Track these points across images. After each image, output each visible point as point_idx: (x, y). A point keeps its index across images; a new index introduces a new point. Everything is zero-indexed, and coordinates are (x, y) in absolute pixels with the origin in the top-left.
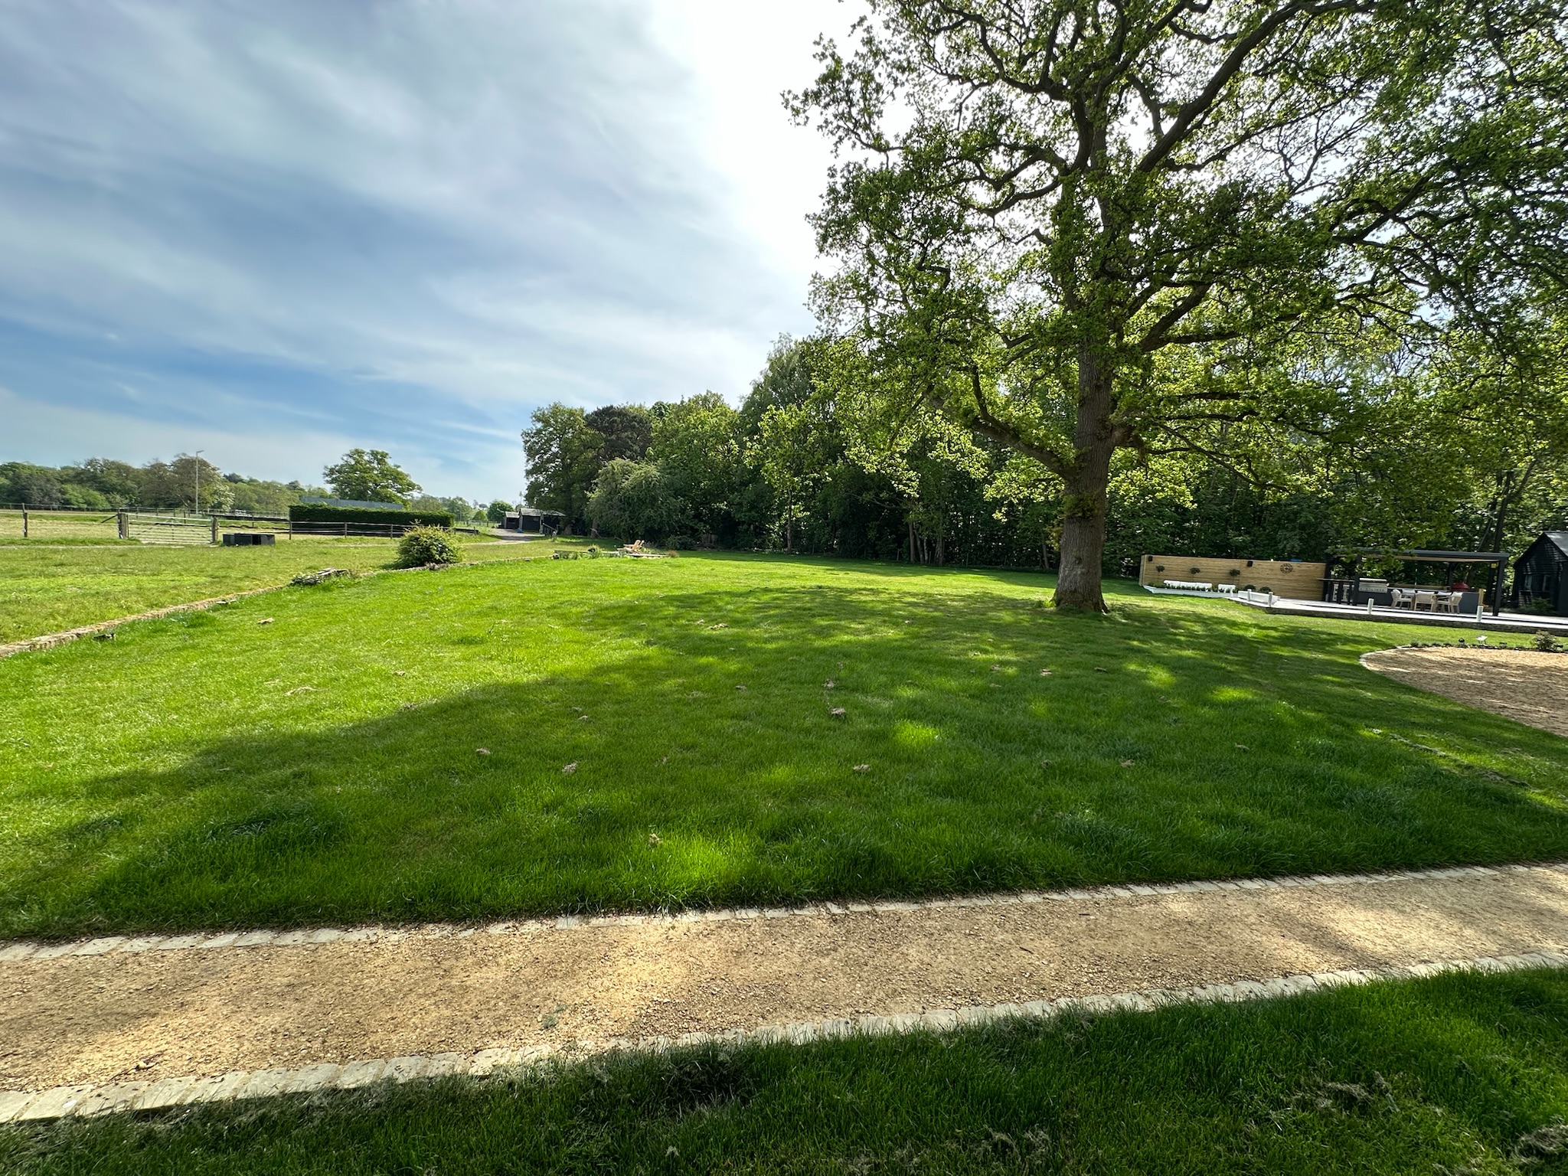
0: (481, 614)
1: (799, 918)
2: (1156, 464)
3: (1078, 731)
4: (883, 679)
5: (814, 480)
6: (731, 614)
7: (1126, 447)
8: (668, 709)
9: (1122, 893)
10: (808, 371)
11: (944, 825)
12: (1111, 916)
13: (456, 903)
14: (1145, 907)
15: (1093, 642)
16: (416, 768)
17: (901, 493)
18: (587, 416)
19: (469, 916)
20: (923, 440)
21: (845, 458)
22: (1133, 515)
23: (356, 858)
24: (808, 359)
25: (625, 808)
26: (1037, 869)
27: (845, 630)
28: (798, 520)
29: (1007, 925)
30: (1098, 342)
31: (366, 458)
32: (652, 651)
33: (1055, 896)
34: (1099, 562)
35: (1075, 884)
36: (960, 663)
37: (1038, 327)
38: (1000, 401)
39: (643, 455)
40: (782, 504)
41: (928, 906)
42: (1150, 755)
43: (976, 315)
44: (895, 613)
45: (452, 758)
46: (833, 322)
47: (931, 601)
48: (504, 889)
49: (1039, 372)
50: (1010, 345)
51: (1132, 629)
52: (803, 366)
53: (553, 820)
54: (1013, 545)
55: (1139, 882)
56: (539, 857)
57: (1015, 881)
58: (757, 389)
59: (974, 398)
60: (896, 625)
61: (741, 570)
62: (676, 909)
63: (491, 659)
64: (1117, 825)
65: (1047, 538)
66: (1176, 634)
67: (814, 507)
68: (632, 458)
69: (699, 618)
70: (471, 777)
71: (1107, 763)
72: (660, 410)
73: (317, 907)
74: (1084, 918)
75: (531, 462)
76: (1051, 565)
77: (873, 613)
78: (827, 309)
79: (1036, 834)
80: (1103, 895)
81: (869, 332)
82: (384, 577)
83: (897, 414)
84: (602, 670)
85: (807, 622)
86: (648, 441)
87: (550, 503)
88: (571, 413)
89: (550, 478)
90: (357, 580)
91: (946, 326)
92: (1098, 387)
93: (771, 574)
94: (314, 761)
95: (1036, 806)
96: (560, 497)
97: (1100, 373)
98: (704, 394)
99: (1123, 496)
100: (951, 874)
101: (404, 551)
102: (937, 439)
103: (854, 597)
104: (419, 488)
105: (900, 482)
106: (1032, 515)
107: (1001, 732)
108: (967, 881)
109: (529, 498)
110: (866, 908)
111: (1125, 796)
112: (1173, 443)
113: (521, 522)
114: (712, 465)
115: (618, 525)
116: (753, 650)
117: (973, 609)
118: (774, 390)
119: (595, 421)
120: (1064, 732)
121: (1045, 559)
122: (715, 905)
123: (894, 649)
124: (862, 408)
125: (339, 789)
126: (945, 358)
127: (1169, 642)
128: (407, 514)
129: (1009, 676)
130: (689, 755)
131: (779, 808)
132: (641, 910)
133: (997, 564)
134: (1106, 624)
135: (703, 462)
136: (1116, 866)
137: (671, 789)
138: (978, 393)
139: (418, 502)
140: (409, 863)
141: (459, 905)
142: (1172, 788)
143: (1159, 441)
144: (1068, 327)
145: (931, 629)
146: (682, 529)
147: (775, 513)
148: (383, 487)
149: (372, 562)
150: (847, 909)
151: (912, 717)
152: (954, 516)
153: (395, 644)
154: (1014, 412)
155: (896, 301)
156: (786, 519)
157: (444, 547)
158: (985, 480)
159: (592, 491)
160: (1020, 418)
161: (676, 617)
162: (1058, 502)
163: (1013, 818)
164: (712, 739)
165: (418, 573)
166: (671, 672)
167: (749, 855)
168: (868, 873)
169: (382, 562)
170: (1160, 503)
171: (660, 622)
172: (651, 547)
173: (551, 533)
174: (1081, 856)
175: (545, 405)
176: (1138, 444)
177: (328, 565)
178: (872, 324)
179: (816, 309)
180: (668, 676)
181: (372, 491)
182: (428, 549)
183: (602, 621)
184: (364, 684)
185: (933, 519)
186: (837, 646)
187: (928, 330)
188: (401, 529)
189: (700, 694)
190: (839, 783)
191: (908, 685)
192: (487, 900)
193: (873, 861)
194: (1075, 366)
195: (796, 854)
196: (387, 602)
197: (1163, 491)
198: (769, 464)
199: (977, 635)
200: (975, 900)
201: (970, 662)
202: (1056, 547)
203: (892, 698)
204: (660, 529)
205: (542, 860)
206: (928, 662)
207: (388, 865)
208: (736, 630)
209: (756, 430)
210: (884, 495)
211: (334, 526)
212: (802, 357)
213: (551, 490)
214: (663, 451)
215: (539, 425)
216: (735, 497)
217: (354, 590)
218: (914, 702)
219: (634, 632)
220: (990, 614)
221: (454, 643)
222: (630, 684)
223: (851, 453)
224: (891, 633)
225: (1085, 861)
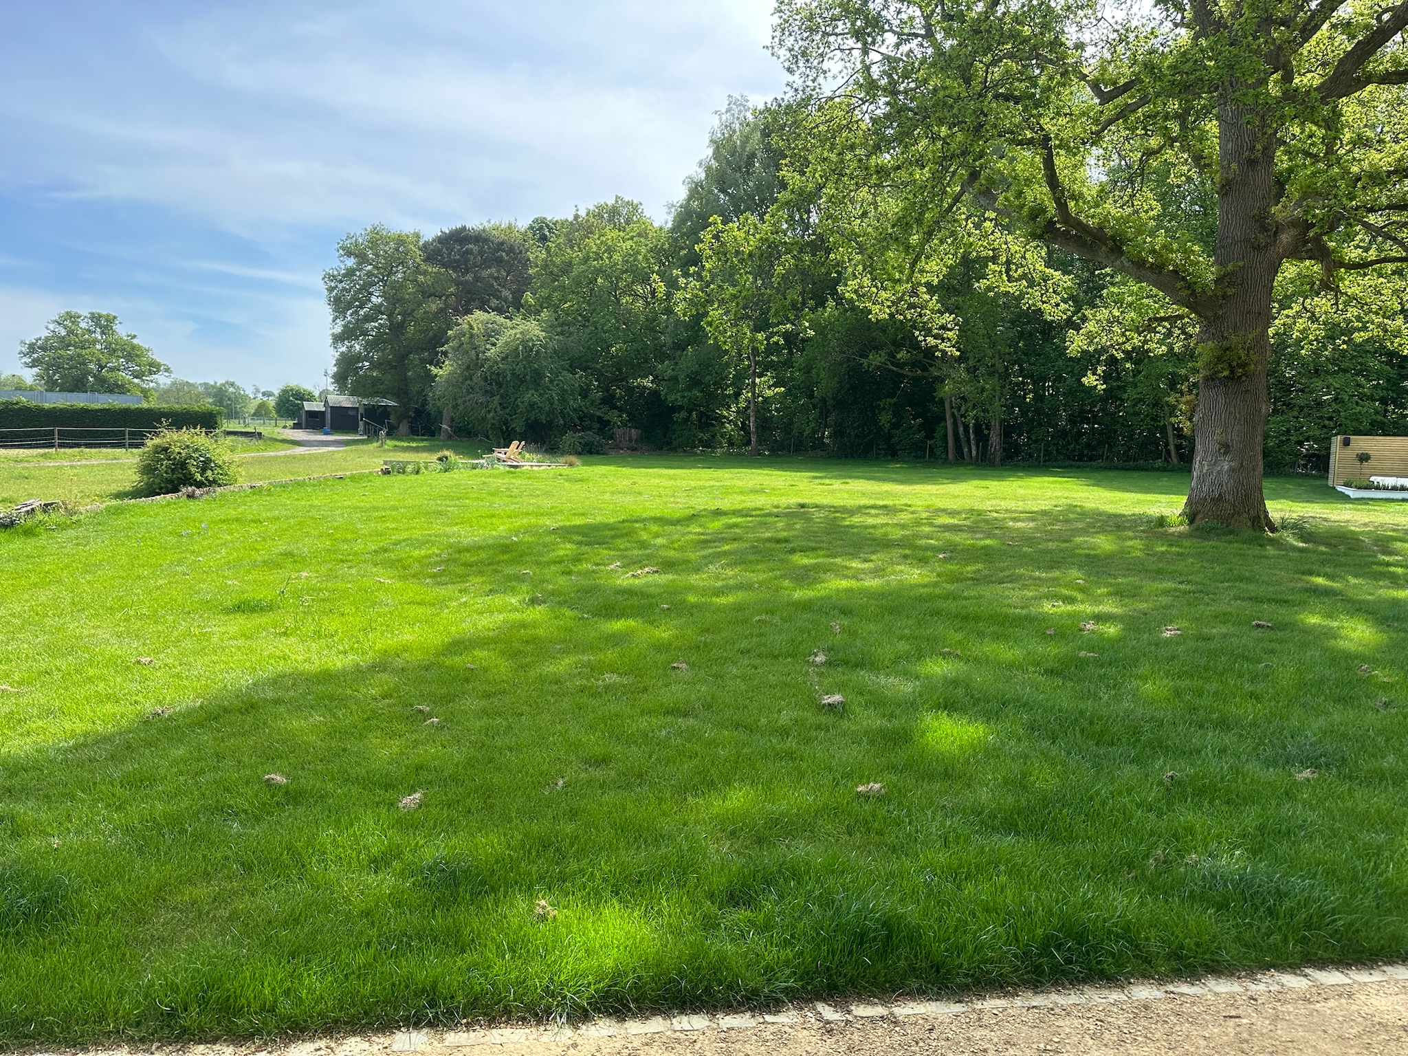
0: (270, 565)
1: (771, 1028)
2: (1351, 284)
3: (1223, 724)
4: (902, 646)
5: (786, 335)
6: (663, 553)
7: (1302, 259)
8: (566, 703)
9: (1293, 982)
10: (775, 158)
11: (1003, 878)
12: (1276, 1018)
13: (239, 1012)
14: (1332, 1003)
15: (1249, 580)
16: (172, 808)
17: (930, 351)
18: (426, 245)
19: (258, 1032)
20: (966, 262)
21: (839, 299)
22: (1316, 371)
23: (85, 947)
24: (775, 140)
25: (497, 862)
26: (1154, 946)
27: (840, 572)
28: (766, 400)
29: (1107, 1035)
30: (1249, 86)
31: (83, 325)
32: (537, 614)
33: (1185, 988)
34: (1259, 449)
35: (1217, 968)
36: (1030, 619)
37: (1149, 67)
38: (1090, 192)
39: (518, 305)
40: (739, 377)
41: (978, 1005)
42: (1344, 760)
43: (1044, 52)
44: (923, 542)
45: (227, 790)
46: (813, 74)
47: (980, 522)
48: (310, 991)
49: (1154, 142)
50: (1105, 98)
51: (1314, 557)
52: (768, 148)
53: (385, 882)
54: (1118, 427)
55: (1322, 964)
56: (364, 940)
57: (1119, 966)
58: (696, 190)
59: (1046, 189)
60: (923, 561)
61: (678, 483)
62: (580, 1015)
63: (285, 634)
64: (1285, 875)
65: (1172, 414)
66: (1388, 564)
67: (792, 379)
68: (500, 311)
69: (612, 560)
70: (258, 819)
71: (1271, 774)
72: (542, 231)
73: (28, 1021)
74: (1231, 1022)
75: (340, 322)
76: (1181, 457)
77: (885, 544)
78: (804, 54)
79: (1153, 890)
80: (1266, 984)
81: (871, 87)
82: (118, 511)
83: (919, 221)
84: (458, 646)
85: (782, 560)
86: (524, 283)
87: (373, 385)
88: (400, 241)
89: (371, 346)
90: (75, 518)
91: (997, 72)
92: (1252, 163)
93: (726, 487)
94: (18, 800)
95: (1154, 846)
96: (388, 377)
97: (1256, 138)
98: (611, 201)
99: (1299, 341)
100: (1015, 955)
101: (147, 470)
102: (987, 259)
103: (856, 520)
104: (167, 370)
105: (928, 332)
106: (1146, 377)
107: (1098, 728)
108: (1040, 965)
109: (340, 379)
110: (879, 1010)
111: (1301, 827)
112: (1380, 250)
113: (328, 416)
114: (626, 318)
115: (484, 419)
116: (695, 606)
117: (1051, 532)
118: (723, 191)
119: (438, 252)
120: (1201, 727)
121: (1172, 448)
122: (640, 1009)
123: (921, 599)
124: (865, 214)
125: (56, 842)
126: (995, 126)
127: (1377, 576)
128: (149, 411)
129: (1109, 640)
130: (597, 773)
131: (739, 854)
132: (524, 1019)
133: (1091, 459)
134: (1271, 550)
135: (613, 313)
136: (1285, 940)
137: (569, 828)
138: (1052, 181)
139: (166, 392)
140: (166, 954)
141: (242, 1016)
142: (1378, 811)
143: (1357, 247)
144: (1198, 65)
145: (980, 566)
146: (582, 421)
147: (730, 391)
148: (112, 369)
149: (97, 489)
150: (849, 1012)
151: (950, 706)
152: (1017, 384)
153: (136, 616)
154: (1111, 208)
155: (916, 36)
156: (747, 400)
157: (208, 461)
158: (1070, 323)
159: (439, 364)
160: (1124, 220)
161: (577, 560)
162: (1189, 354)
163: (1116, 865)
164: (634, 748)
165: (169, 504)
166: (569, 645)
167: (692, 930)
168: (883, 954)
169: (114, 488)
170: (1360, 349)
171: (553, 568)
172: (537, 451)
173: (376, 433)
174: (1227, 925)
175: (359, 231)
176: (1321, 253)
177: (30, 496)
178: (875, 71)
179: (784, 53)
180: (565, 652)
181: (95, 376)
182: (183, 465)
183: (459, 570)
184: (90, 680)
185: (983, 390)
186: (830, 597)
187: (967, 81)
188: (142, 435)
189: (615, 678)
190: (833, 812)
191: (945, 656)
192: (285, 1007)
193: (889, 937)
194: (1212, 127)
195: (767, 927)
196: (122, 550)
197: (1365, 328)
198: (715, 313)
199: (1057, 574)
200: (1054, 997)
201: (1044, 618)
202: (1186, 426)
203: (917, 677)
204: (550, 423)
205: (368, 945)
206: (977, 618)
207: (133, 956)
208: (670, 577)
209: (695, 259)
210: (902, 355)
211: (38, 434)
212: (766, 133)
213: (374, 366)
214: (549, 298)
215: (351, 262)
216: (662, 367)
217: (72, 533)
218: (955, 683)
219: (508, 584)
220: (1079, 540)
221: (228, 611)
222: (502, 667)
223: (847, 290)
224: (913, 575)
225: (1233, 932)
